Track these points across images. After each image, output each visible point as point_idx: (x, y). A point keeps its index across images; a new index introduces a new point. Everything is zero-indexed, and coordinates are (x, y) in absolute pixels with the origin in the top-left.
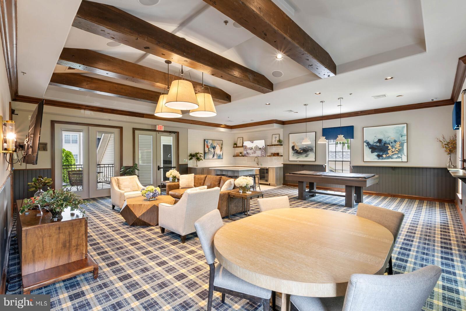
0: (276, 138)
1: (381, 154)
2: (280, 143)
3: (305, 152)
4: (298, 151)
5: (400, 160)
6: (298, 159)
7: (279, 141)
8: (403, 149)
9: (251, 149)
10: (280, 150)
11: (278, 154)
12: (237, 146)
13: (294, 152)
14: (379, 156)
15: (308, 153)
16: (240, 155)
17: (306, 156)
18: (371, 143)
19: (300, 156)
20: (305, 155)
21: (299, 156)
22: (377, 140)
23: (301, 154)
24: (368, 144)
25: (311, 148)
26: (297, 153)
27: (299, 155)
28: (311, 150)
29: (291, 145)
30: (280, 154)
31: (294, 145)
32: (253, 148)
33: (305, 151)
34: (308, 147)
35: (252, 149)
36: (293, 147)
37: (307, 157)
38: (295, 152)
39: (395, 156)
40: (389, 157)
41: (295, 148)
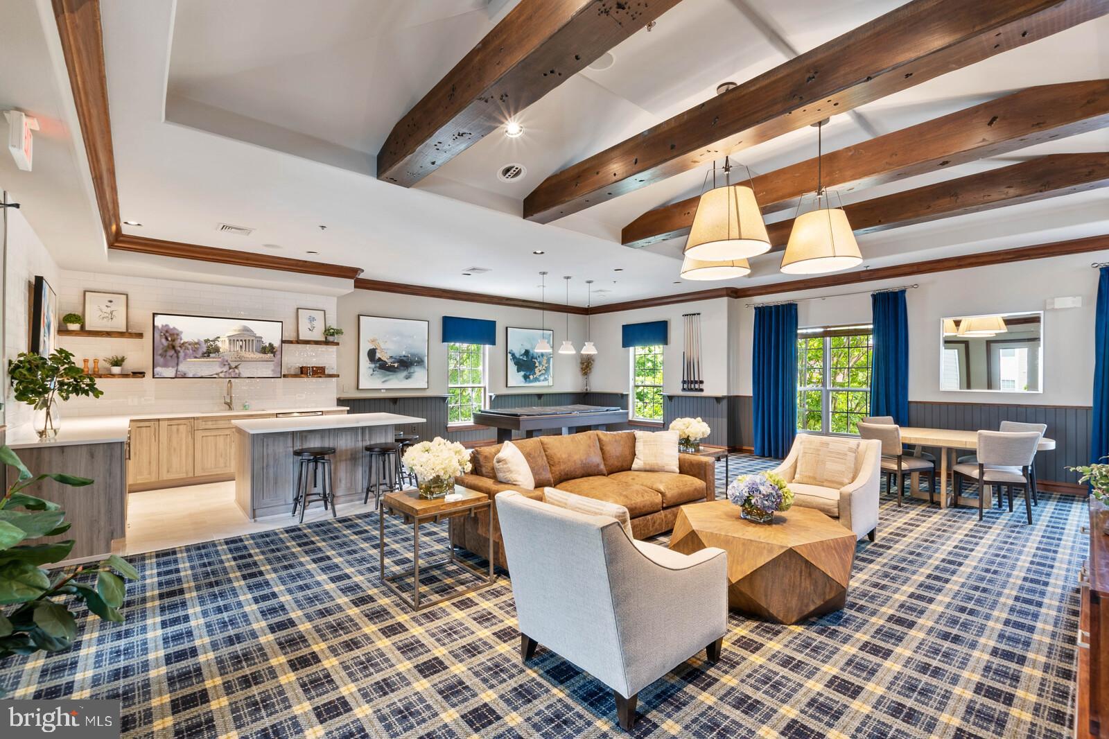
0: (312, 319)
1: (528, 374)
2: (330, 338)
3: (404, 366)
4: (386, 363)
5: (545, 383)
6: (388, 383)
7: (329, 332)
8: (549, 366)
9: (207, 354)
10: (326, 357)
11: (319, 372)
12: (83, 327)
13: (373, 366)
14: (526, 377)
15: (411, 370)
16: (116, 370)
17: (407, 377)
18: (517, 355)
19: (391, 377)
20: (405, 373)
21: (388, 375)
22: (523, 352)
23: (395, 372)
24: (513, 355)
25: (419, 358)
26: (384, 367)
27: (388, 373)
28: (420, 362)
29: (365, 348)
30: (327, 372)
31: (373, 347)
32: (224, 345)
33: (405, 364)
34: (412, 355)
35: (217, 350)
36: (372, 354)
37: (409, 380)
38: (378, 365)
39: (542, 378)
40: (536, 380)
41: (378, 355)
